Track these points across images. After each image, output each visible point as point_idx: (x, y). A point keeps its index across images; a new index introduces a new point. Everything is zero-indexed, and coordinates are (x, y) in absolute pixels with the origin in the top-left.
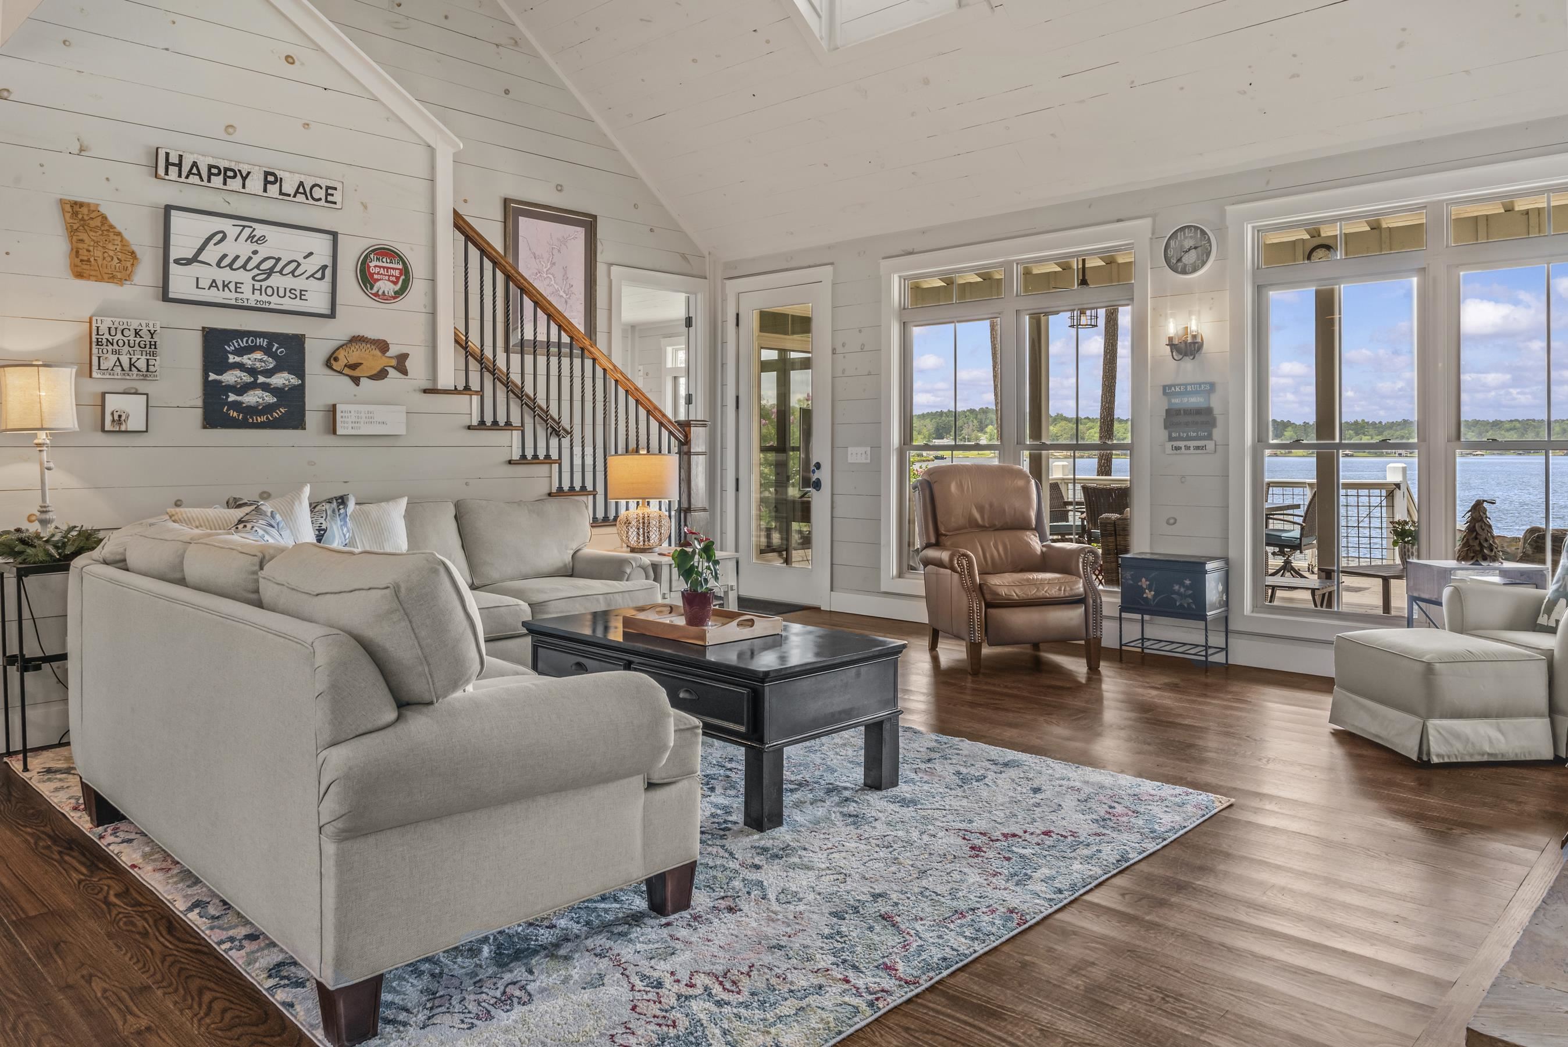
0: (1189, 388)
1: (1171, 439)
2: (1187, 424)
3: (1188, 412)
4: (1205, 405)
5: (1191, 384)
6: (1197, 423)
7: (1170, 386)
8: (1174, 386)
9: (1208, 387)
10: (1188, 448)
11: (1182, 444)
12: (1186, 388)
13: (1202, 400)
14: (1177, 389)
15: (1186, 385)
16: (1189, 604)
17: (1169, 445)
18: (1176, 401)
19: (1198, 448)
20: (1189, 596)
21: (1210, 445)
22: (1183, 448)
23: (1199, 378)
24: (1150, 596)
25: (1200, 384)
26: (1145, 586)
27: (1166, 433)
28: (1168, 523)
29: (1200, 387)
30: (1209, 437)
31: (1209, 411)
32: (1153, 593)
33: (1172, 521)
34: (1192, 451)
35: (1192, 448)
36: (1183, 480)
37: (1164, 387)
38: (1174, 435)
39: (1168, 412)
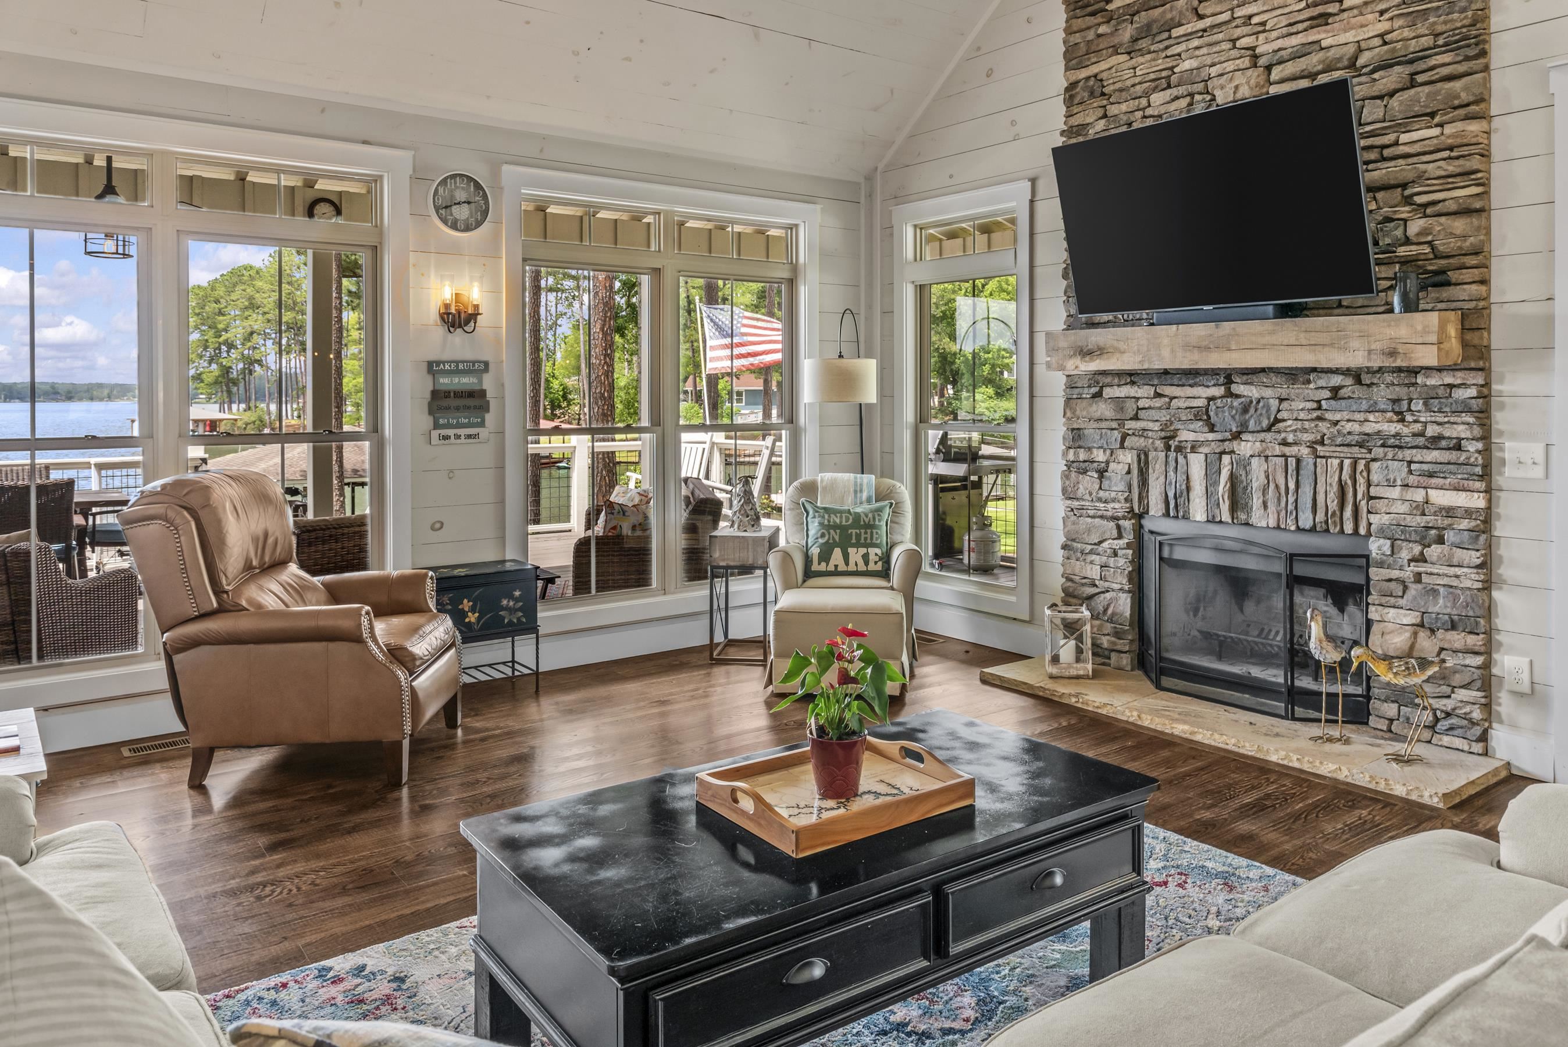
0: (461, 366)
1: (436, 426)
2: (457, 409)
3: (459, 394)
4: (478, 388)
5: (463, 362)
6: (469, 408)
7: (438, 363)
8: (444, 363)
9: (482, 366)
10: (458, 437)
11: (451, 432)
12: (457, 366)
13: (475, 380)
14: (447, 367)
15: (457, 362)
16: (519, 619)
17: (435, 434)
18: (444, 381)
19: (469, 436)
20: (520, 609)
21: (483, 432)
22: (453, 437)
23: (469, 356)
24: (473, 620)
25: (474, 363)
26: (466, 609)
27: (431, 419)
28: (433, 529)
29: (474, 365)
30: (482, 424)
31: (482, 393)
32: (477, 615)
33: (438, 526)
34: (463, 440)
35: (463, 437)
36: (451, 475)
37: (430, 364)
38: (441, 421)
39: (435, 394)
